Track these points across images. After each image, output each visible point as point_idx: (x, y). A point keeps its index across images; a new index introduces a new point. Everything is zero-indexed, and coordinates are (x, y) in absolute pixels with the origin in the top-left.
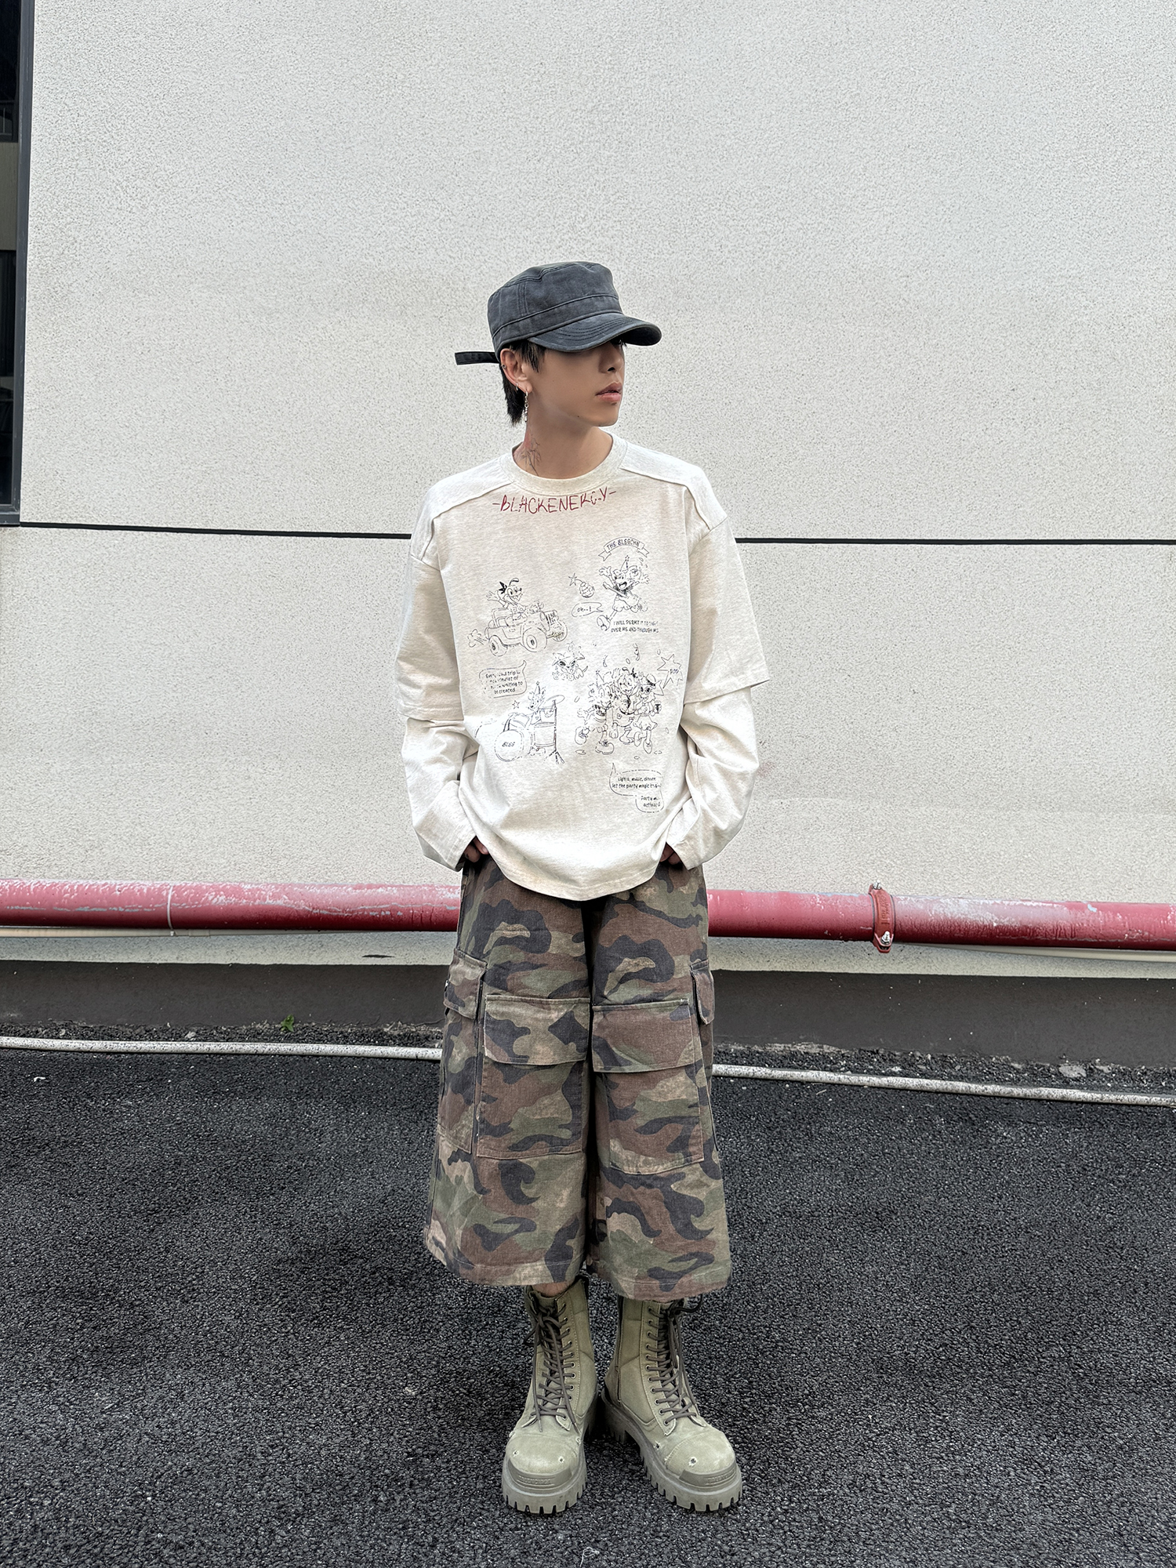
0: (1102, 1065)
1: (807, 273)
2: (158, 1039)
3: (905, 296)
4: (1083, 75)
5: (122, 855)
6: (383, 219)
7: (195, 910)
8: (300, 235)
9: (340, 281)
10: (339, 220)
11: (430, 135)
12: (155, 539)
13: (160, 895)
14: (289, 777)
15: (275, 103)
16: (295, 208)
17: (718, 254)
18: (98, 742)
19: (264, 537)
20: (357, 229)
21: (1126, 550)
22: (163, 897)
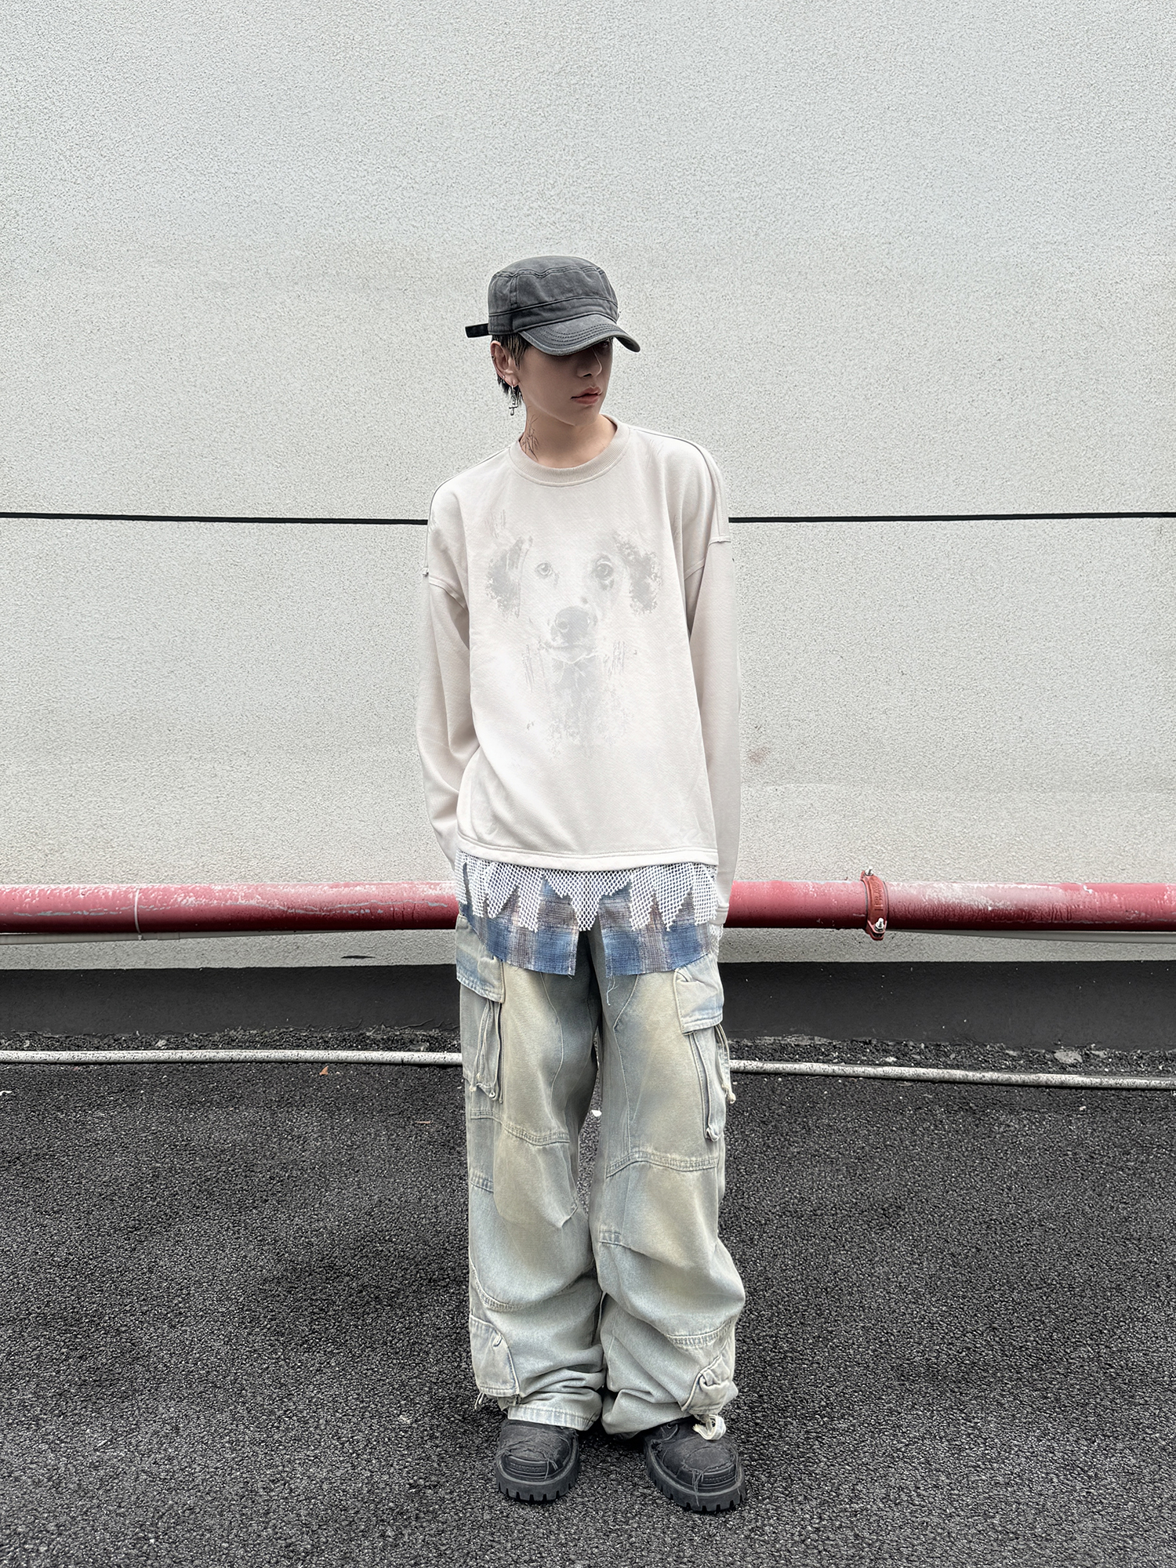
0: (1098, 1050)
1: (786, 240)
2: (128, 1048)
3: (887, 264)
4: (1066, 33)
5: (85, 859)
6: (342, 187)
7: (164, 912)
8: (256, 205)
9: (298, 253)
10: (295, 189)
11: (389, 100)
12: (109, 528)
13: (126, 898)
14: (258, 775)
15: (225, 66)
16: (250, 177)
17: (694, 221)
18: (54, 741)
19: (224, 524)
20: (315, 199)
21: (1115, 523)
22: (129, 899)
